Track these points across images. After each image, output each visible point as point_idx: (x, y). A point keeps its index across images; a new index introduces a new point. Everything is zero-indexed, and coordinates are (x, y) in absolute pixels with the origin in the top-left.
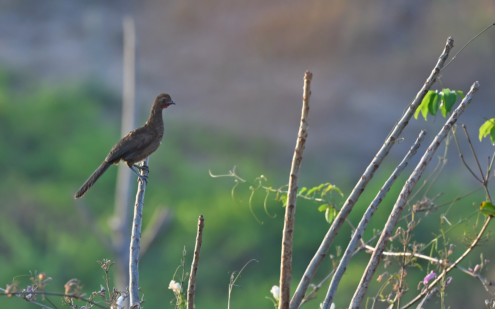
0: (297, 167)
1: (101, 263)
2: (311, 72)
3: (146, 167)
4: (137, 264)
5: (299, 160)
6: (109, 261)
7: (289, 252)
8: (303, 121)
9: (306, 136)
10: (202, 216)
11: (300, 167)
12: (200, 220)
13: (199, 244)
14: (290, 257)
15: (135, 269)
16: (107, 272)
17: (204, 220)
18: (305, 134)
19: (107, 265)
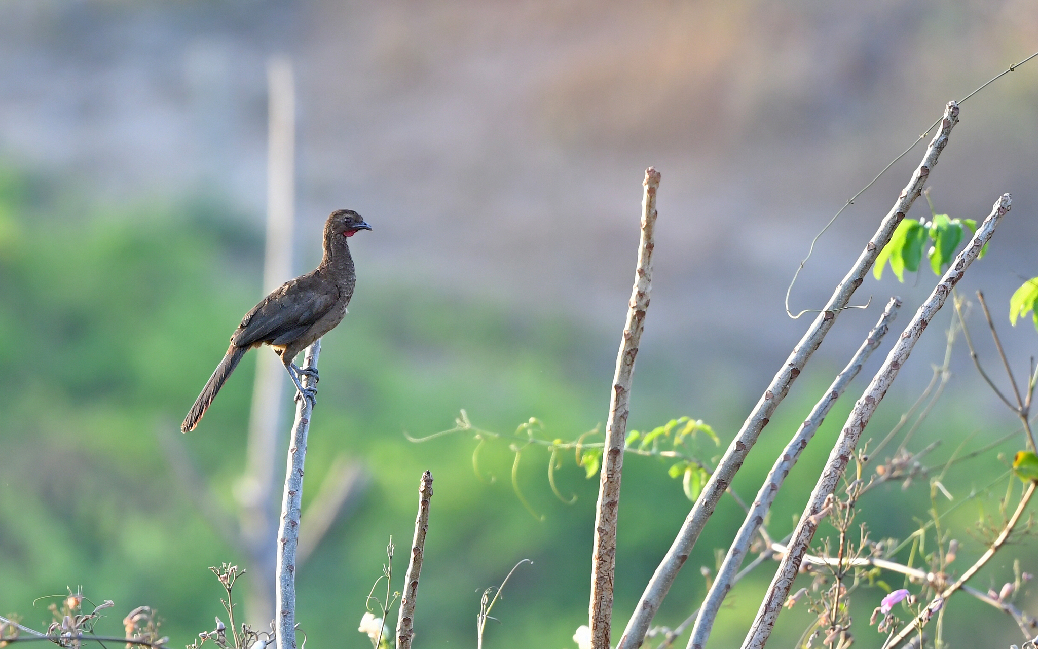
0: (627, 368)
1: (218, 571)
2: (657, 171)
3: (313, 371)
4: (291, 575)
5: (631, 354)
6: (235, 567)
7: (610, 548)
8: (642, 272)
9: (647, 305)
10: (428, 473)
11: (633, 370)
12: (425, 481)
13: (423, 532)
14: (611, 558)
15: (288, 585)
16: (230, 590)
17: (432, 481)
18: (644, 301)
19: (230, 576)
